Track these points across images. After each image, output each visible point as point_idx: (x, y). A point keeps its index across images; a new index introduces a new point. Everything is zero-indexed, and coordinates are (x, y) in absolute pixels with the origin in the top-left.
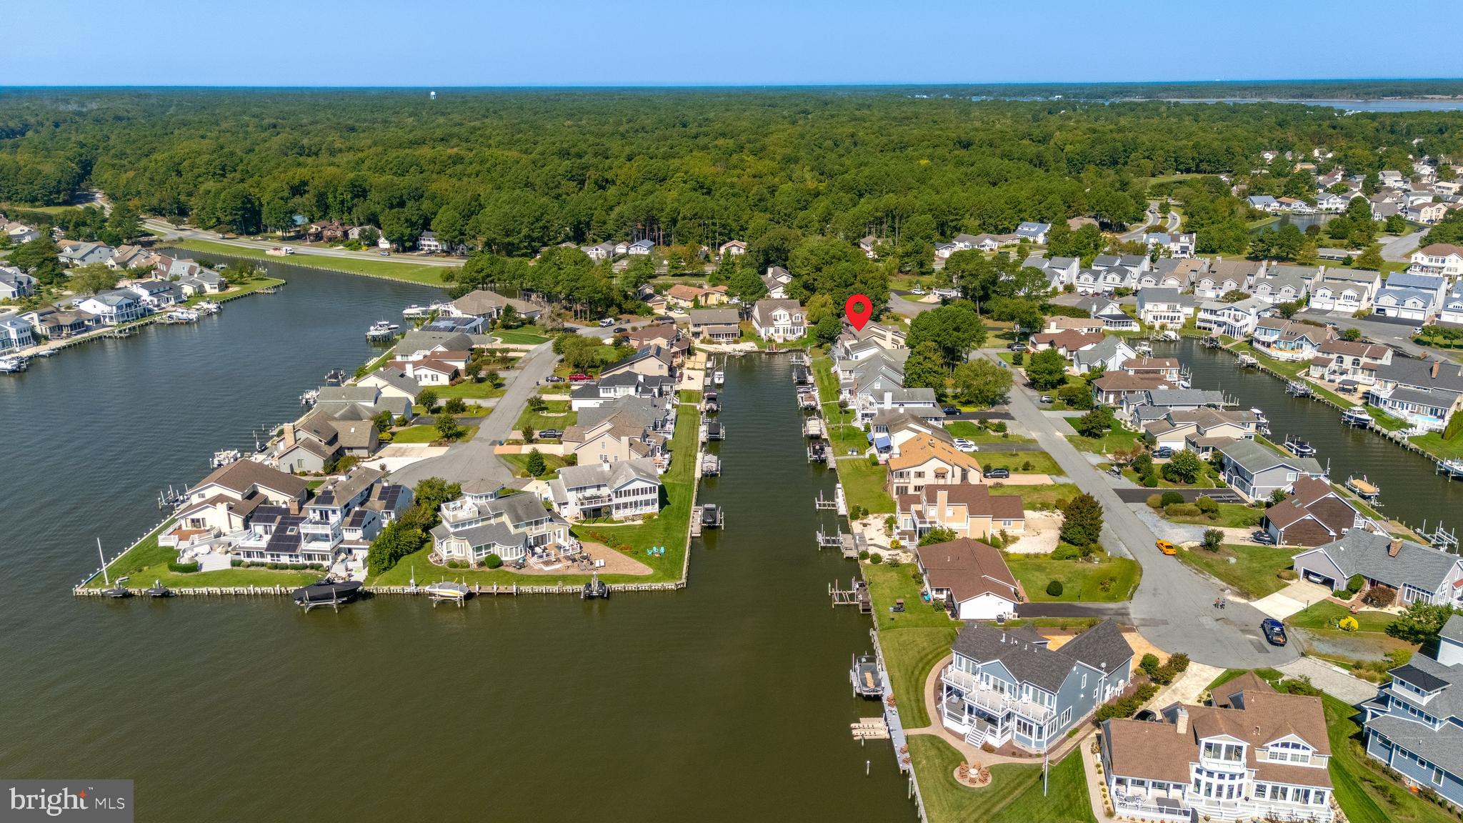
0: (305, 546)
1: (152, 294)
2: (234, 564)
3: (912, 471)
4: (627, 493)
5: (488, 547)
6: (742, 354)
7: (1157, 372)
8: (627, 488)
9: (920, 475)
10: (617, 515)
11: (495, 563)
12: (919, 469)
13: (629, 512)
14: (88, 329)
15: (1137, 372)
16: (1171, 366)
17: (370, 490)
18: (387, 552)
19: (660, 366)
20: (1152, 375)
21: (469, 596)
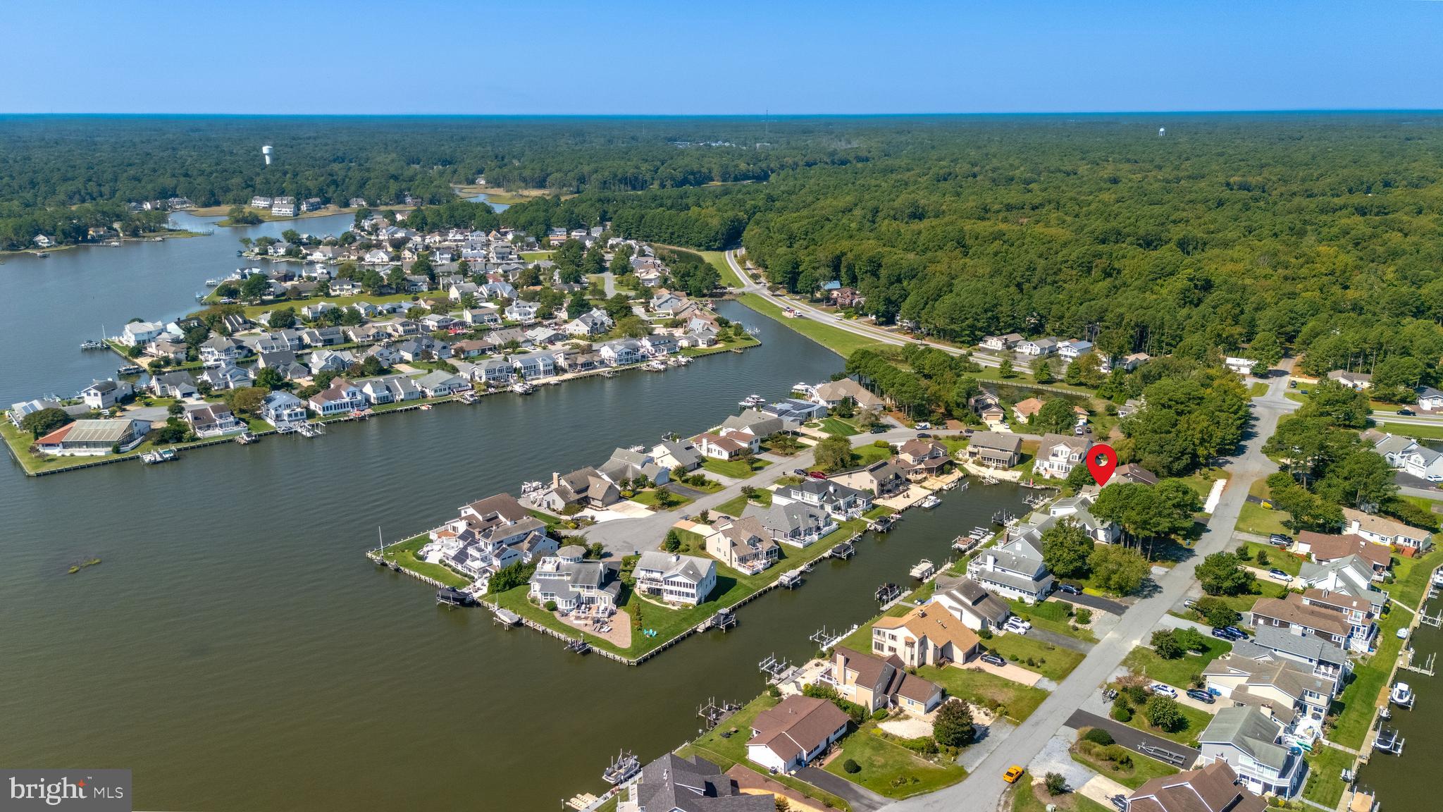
0: (468, 562)
1: (653, 345)
2: (441, 561)
3: (888, 632)
4: (673, 583)
5: (552, 595)
6: (994, 481)
7: (1340, 610)
8: (673, 579)
9: (894, 638)
10: (667, 597)
11: (553, 607)
12: (894, 632)
13: (674, 598)
14: (595, 367)
15: (1312, 603)
16: (1357, 608)
17: (527, 534)
18: (503, 580)
19: (872, 481)
20: (1330, 612)
21: (518, 624)
